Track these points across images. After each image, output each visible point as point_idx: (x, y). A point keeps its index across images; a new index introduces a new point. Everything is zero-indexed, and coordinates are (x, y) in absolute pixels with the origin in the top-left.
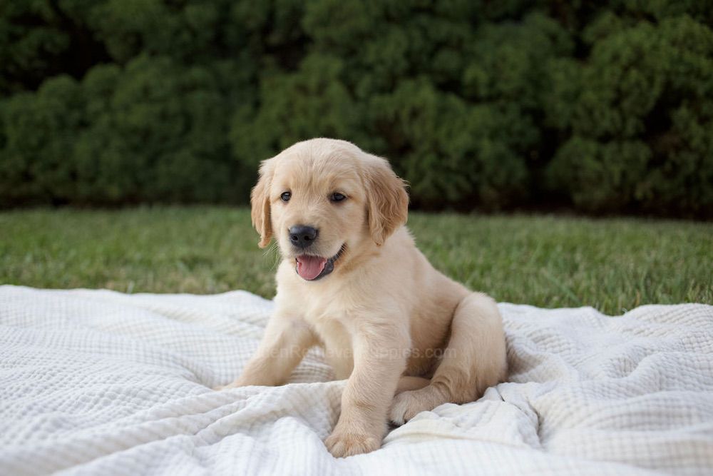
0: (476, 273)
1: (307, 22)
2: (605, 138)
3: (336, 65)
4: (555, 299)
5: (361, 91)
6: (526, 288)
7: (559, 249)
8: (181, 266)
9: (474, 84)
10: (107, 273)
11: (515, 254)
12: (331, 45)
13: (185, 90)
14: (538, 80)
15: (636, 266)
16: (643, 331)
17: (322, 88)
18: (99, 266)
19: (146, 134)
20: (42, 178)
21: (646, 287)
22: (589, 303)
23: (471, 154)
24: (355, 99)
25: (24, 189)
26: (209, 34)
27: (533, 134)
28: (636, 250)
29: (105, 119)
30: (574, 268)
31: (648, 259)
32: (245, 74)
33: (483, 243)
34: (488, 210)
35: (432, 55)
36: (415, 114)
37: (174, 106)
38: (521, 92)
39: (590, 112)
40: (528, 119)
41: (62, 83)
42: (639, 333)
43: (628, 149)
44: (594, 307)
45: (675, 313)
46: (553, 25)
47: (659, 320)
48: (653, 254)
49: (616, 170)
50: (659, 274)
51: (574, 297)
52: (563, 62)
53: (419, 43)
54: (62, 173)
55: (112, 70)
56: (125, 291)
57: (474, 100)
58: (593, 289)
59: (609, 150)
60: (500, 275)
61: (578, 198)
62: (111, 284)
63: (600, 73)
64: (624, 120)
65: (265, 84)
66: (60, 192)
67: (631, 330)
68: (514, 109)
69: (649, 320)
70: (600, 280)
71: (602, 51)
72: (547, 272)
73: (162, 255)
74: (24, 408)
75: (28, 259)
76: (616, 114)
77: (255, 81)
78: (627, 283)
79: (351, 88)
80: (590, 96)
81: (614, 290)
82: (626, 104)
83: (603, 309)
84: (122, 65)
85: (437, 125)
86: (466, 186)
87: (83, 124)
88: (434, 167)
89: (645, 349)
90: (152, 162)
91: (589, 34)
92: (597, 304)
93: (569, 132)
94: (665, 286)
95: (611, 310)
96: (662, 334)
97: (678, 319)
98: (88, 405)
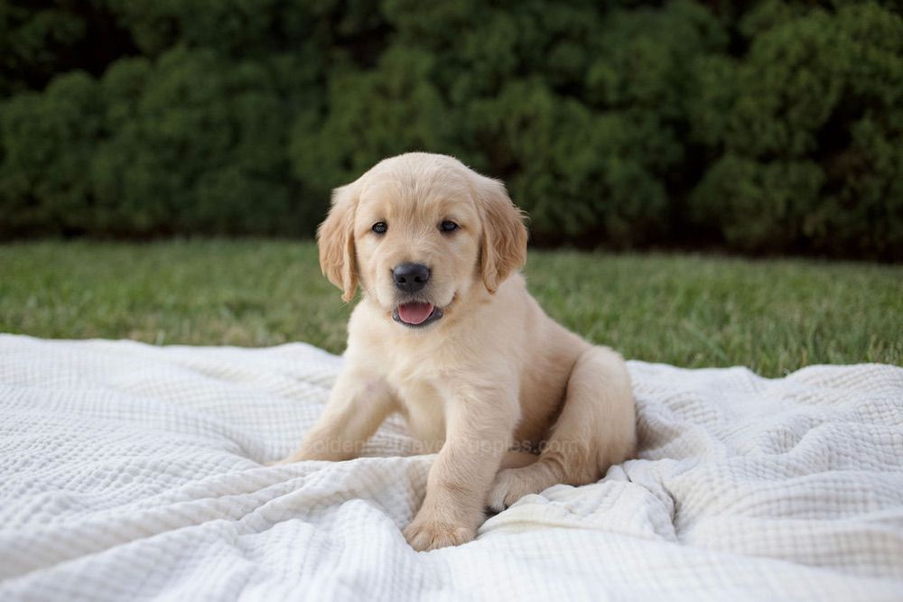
0: (600, 325)
1: (389, 6)
2: (767, 158)
3: (425, 61)
4: (699, 357)
5: (457, 94)
6: (663, 344)
7: (705, 296)
8: (225, 313)
9: (601, 87)
10: (131, 320)
11: (650, 301)
12: (419, 35)
13: (232, 91)
14: (681, 83)
15: (803, 319)
16: (809, 398)
17: (407, 90)
18: (121, 312)
19: (183, 147)
20: (51, 202)
21: (815, 344)
22: (741, 363)
23: (595, 176)
24: (449, 104)
25: (27, 215)
26: (264, 21)
27: (675, 152)
28: (803, 298)
29: (130, 128)
30: (724, 320)
31: (818, 309)
32: (309, 72)
33: (611, 287)
34: (616, 248)
35: (548, 49)
36: (525, 124)
37: (218, 111)
38: (660, 98)
39: (748, 124)
40: (669, 132)
41: (76, 81)
42: (805, 399)
43: (795, 171)
44: (749, 367)
45: (851, 376)
46: (703, 13)
47: (831, 384)
48: (825, 304)
49: (780, 198)
50: (832, 328)
51: (722, 355)
52: (714, 61)
53: (531, 34)
54: (76, 195)
55: (138, 66)
56: (154, 342)
57: (601, 107)
58: (748, 346)
59: (772, 171)
60: (630, 327)
61: (731, 233)
62: (136, 334)
63: (761, 74)
64: (791, 135)
65: (335, 85)
66: (72, 220)
67: (794, 396)
68: (651, 119)
69: (817, 384)
70: (757, 335)
71: (765, 46)
72: (690, 325)
73: (200, 299)
74: (22, 485)
75: (31, 303)
76: (780, 127)
77: (321, 81)
78: (791, 339)
79: (444, 90)
80: (748, 104)
81: (774, 347)
82: (794, 114)
83: (759, 370)
84: (153, 58)
85: (553, 139)
86: (589, 216)
87: (103, 134)
88: (549, 192)
89: (812, 420)
90: (190, 182)
91: (747, 26)
92: (753, 364)
93: (720, 149)
94: (839, 343)
95: (771, 372)
96: (834, 402)
97: (854, 384)
98: (103, 482)
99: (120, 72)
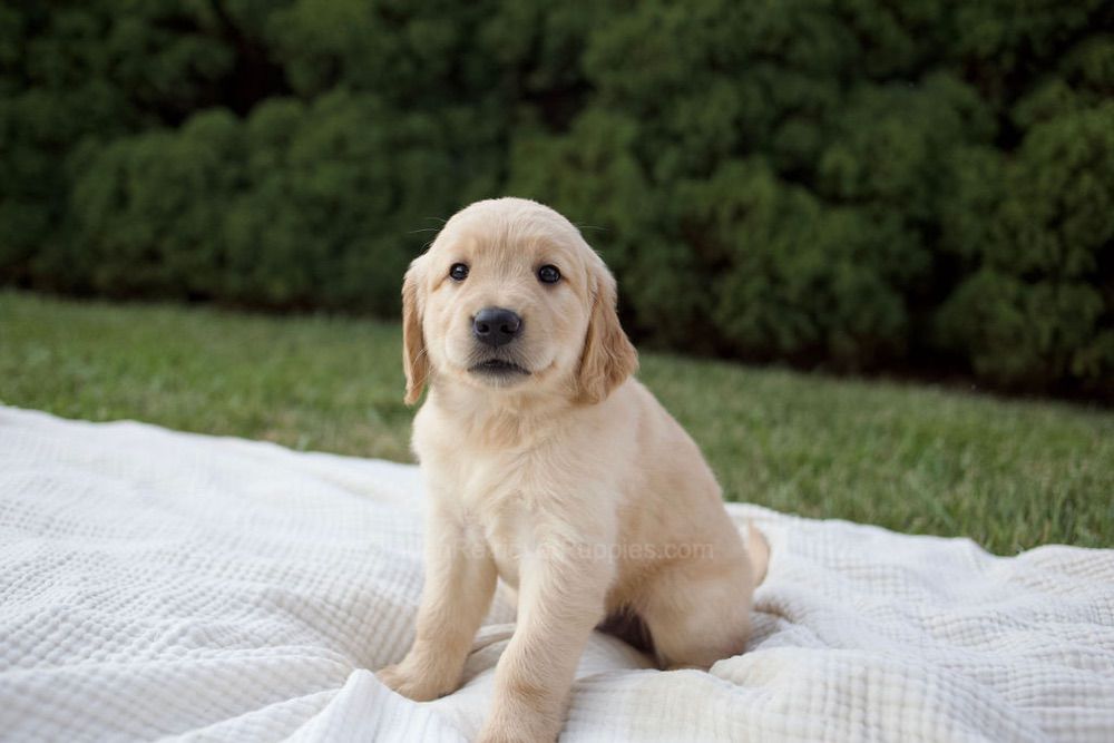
0: (807, 470)
1: (590, 61)
2: (1032, 276)
3: (627, 130)
4: (917, 523)
5: (662, 171)
6: (879, 499)
7: (939, 443)
8: (373, 416)
9: (837, 176)
10: (267, 415)
11: (872, 445)
12: (622, 98)
13: (398, 146)
14: (935, 177)
15: (1053, 482)
16: (1040, 583)
17: (603, 162)
18: (257, 404)
19: (333, 207)
20: (175, 261)
21: (1063, 517)
22: (970, 533)
23: (820, 283)
24: (652, 183)
25: (146, 273)
26: (440, 66)
27: (921, 260)
28: (1059, 455)
29: (273, 183)
30: (958, 475)
31: (1073, 472)
32: (489, 129)
33: (826, 421)
36: (741, 213)
37: (378, 169)
38: (908, 193)
39: (1013, 234)
40: (915, 235)
41: (216, 121)
42: (1034, 585)
43: (1066, 297)
44: (976, 539)
45: (1094, 562)
46: (968, 94)
47: (1069, 570)
48: (1086, 464)
49: (1045, 327)
50: (1086, 498)
51: (949, 521)
52: (979, 153)
53: (756, 106)
54: (204, 254)
55: (290, 108)
56: (293, 446)
57: (834, 199)
58: (980, 512)
59: (1037, 295)
60: (843, 474)
61: (982, 364)
62: (273, 434)
63: (1034, 174)
64: (1065, 251)
65: (518, 147)
66: (199, 282)
67: (1022, 579)
68: (894, 220)
69: (1054, 567)
70: (993, 497)
71: (1041, 141)
72: (914, 479)
73: (347, 395)
75: (156, 384)
76: (1052, 240)
77: (502, 142)
78: (1033, 508)
79: (646, 165)
80: (1014, 209)
81: (1012, 516)
82: (1071, 226)
83: (989, 545)
84: (308, 99)
85: (774, 233)
86: (809, 331)
87: (243, 185)
88: (763, 296)
89: (1035, 614)
90: (339, 250)
91: (1022, 113)
92: (982, 536)
93: (976, 261)
94: (1092, 519)
95: (1001, 548)
96: (1069, 591)
97: (1097, 572)
98: (246, 606)
99: (269, 113)
